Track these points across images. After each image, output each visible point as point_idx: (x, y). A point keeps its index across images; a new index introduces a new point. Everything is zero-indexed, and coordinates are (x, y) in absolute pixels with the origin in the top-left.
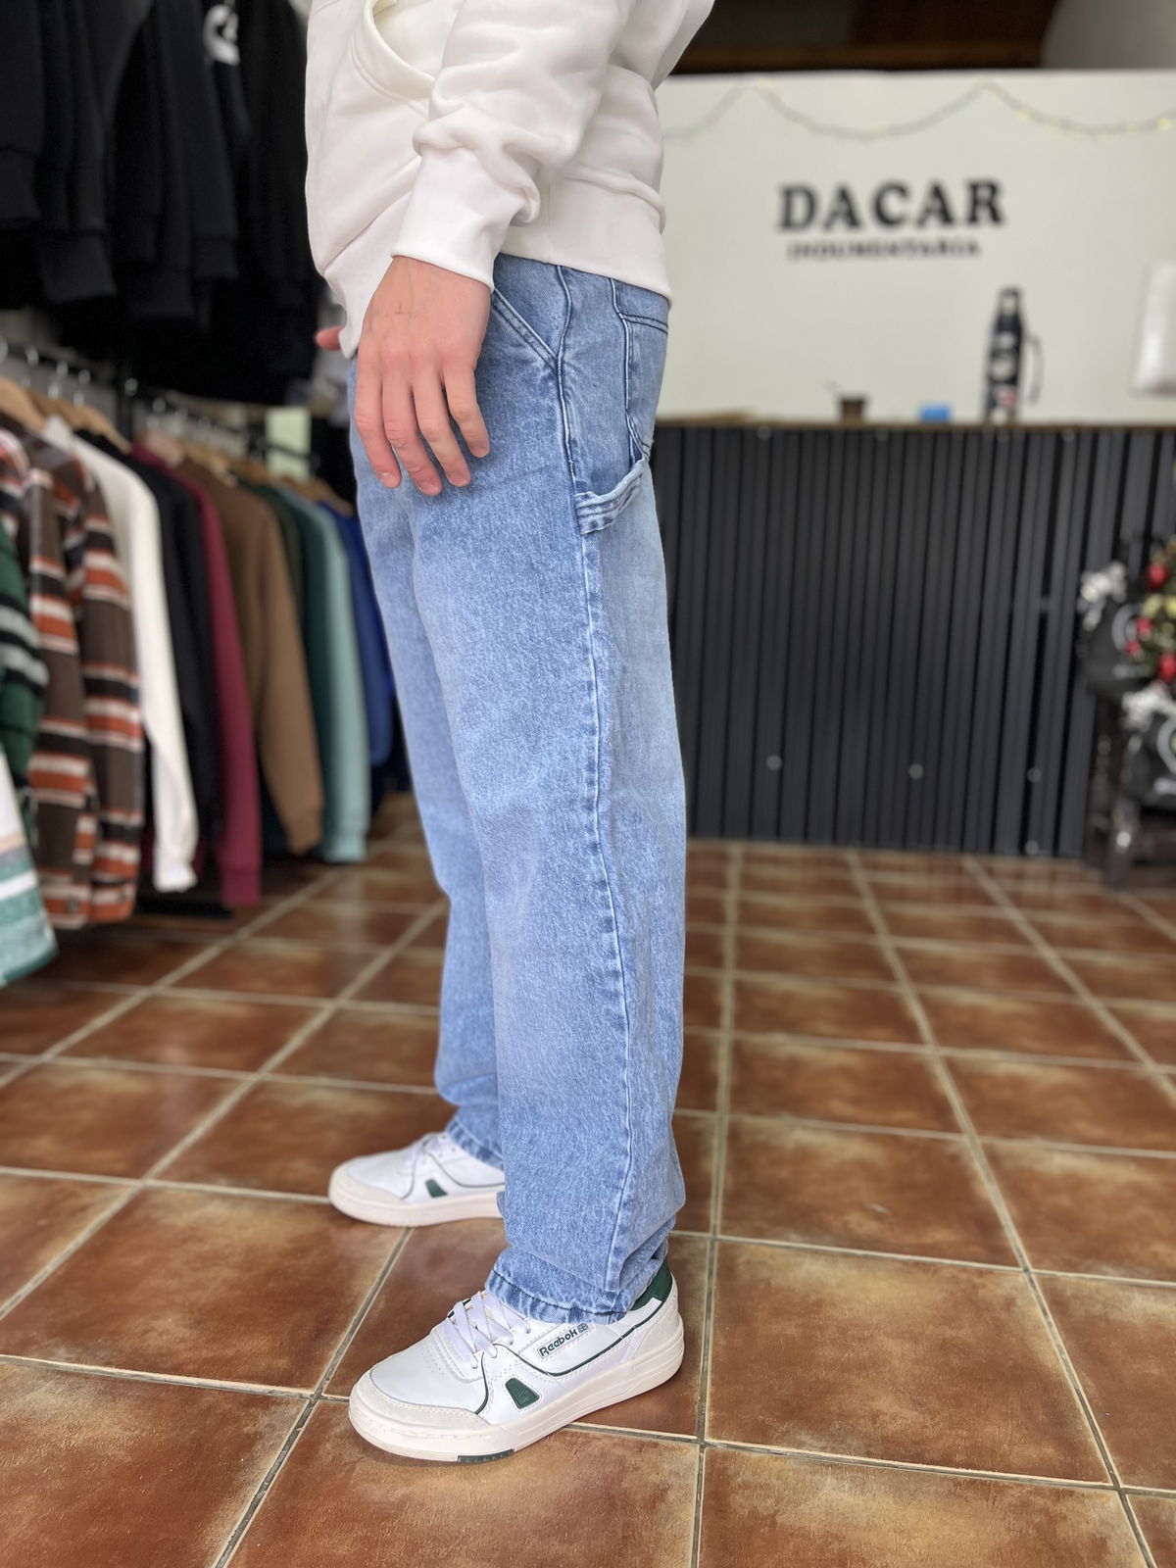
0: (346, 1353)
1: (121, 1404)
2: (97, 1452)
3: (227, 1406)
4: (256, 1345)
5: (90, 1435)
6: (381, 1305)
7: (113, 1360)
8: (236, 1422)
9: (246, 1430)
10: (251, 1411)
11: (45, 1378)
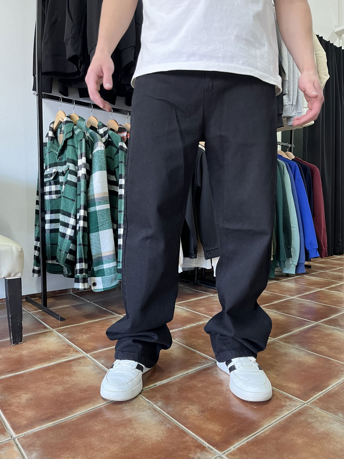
0: (242, 445)
1: (162, 427)
2: (144, 440)
3: (191, 444)
4: (214, 427)
5: (147, 433)
6: (267, 433)
7: (171, 413)
8: (189, 451)
9: (190, 455)
10: (197, 450)
11: (149, 409)
